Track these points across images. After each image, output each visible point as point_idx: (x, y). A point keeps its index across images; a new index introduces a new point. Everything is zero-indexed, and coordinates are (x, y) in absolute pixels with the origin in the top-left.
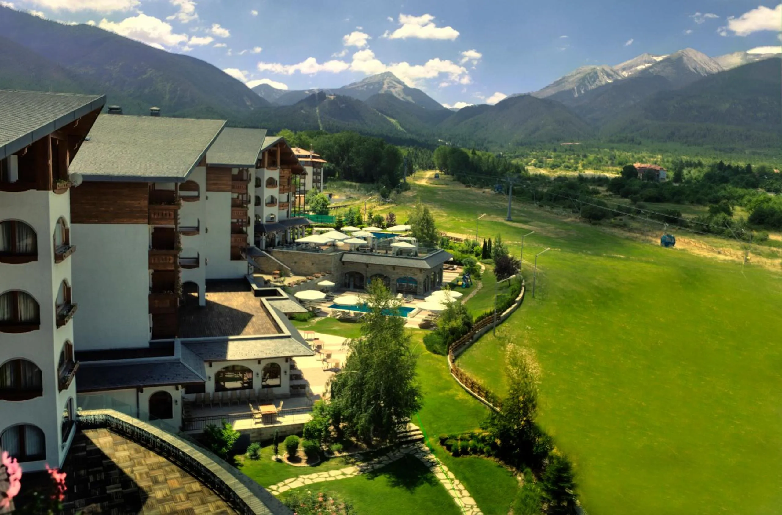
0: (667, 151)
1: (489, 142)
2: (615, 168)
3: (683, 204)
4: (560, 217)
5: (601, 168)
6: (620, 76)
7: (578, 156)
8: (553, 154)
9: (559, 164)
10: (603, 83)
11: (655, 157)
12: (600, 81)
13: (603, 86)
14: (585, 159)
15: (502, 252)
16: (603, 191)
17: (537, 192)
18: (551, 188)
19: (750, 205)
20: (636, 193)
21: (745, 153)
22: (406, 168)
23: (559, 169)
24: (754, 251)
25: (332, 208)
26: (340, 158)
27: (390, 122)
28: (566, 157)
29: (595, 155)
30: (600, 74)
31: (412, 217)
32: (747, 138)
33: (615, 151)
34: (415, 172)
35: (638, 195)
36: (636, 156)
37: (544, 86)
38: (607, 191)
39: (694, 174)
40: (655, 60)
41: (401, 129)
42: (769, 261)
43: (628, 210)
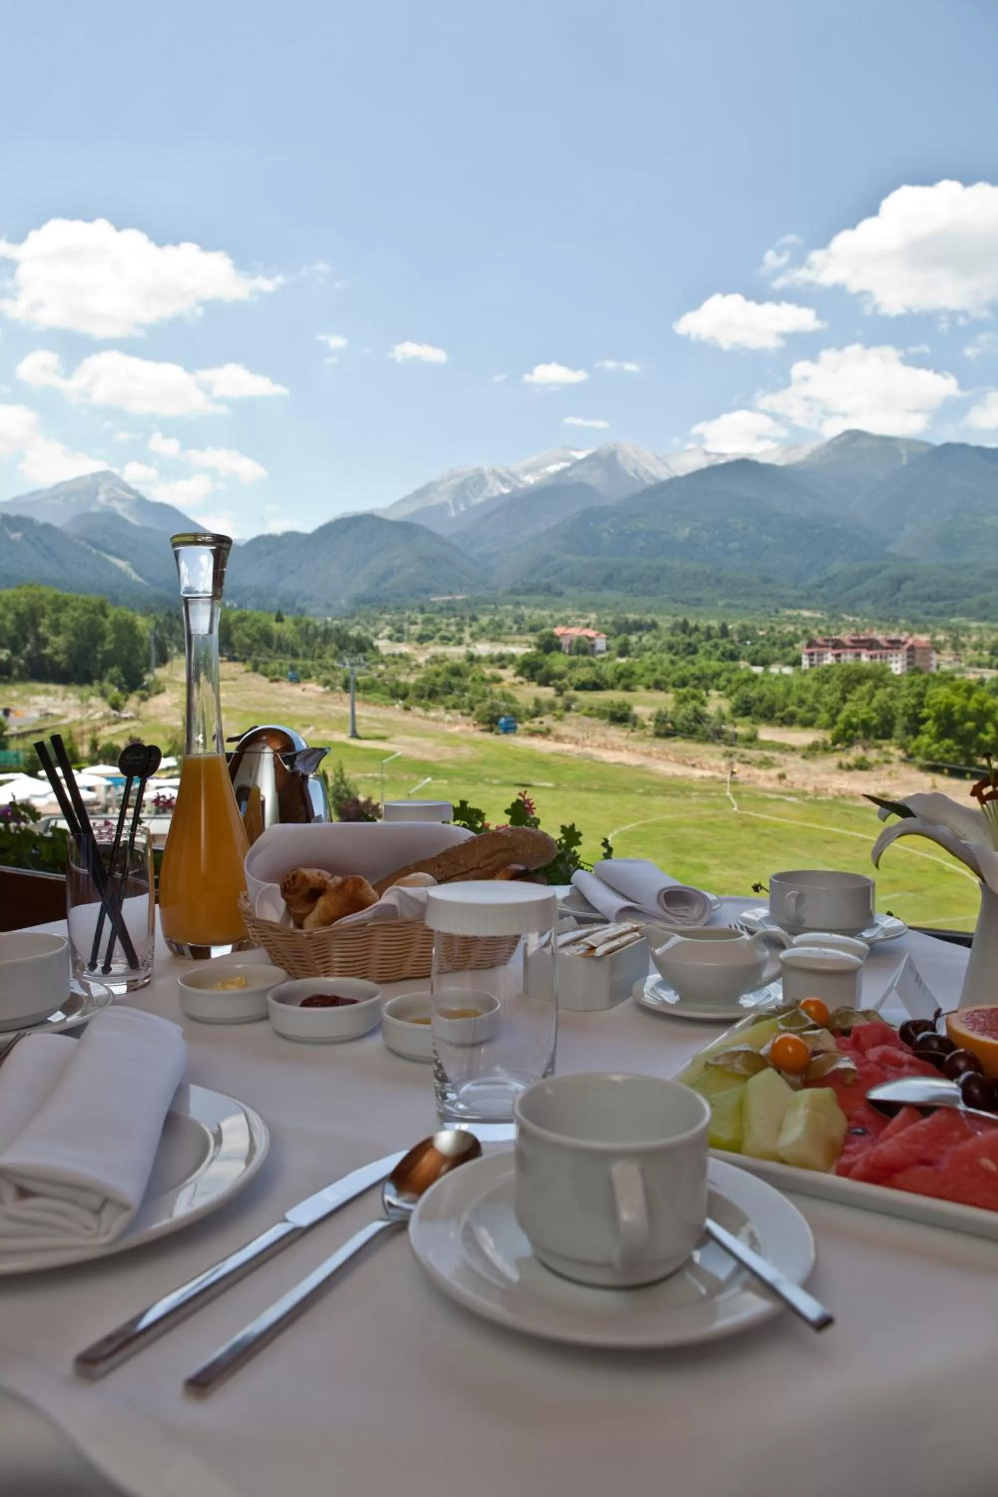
0: (603, 606)
1: (305, 599)
2: (525, 638)
3: (635, 691)
4: (440, 725)
5: (503, 637)
6: (521, 482)
7: (463, 618)
8: (420, 618)
9: (431, 634)
10: (496, 494)
11: (586, 617)
12: (491, 491)
13: (495, 499)
14: (474, 623)
15: (349, 793)
16: (509, 677)
17: (398, 685)
18: (421, 676)
19: (731, 688)
20: (561, 676)
21: (716, 605)
22: (154, 654)
23: (431, 642)
24: (743, 759)
25: (12, 736)
26: (20, 637)
27: (115, 566)
28: (442, 621)
29: (491, 617)
30: (490, 479)
31: (176, 742)
32: (719, 581)
33: (523, 607)
34: (172, 659)
35: (565, 681)
36: (557, 616)
37: (397, 500)
38: (515, 676)
39: (648, 640)
40: (575, 458)
41: (140, 580)
42: (761, 773)
43: (552, 706)
